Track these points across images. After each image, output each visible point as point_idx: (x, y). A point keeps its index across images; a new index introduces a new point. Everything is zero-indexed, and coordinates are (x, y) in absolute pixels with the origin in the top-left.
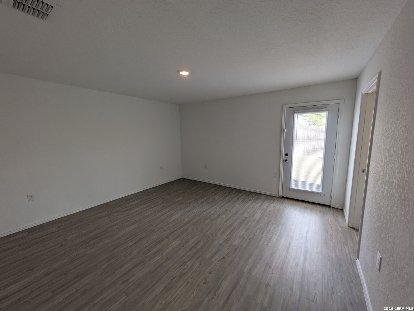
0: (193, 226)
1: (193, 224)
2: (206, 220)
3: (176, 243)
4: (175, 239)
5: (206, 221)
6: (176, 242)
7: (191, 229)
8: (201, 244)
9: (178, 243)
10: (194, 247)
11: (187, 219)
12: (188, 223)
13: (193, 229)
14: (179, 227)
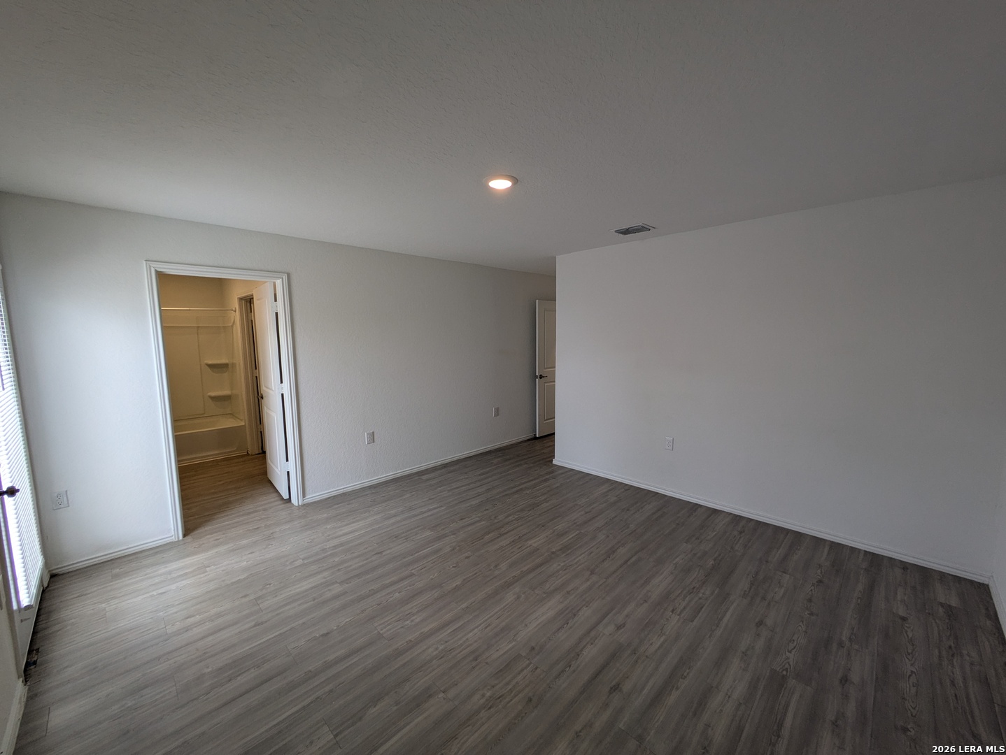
0: (497, 573)
1: (495, 577)
2: (457, 588)
3: (534, 543)
4: (537, 550)
5: (458, 582)
6: (535, 545)
7: (504, 566)
8: (487, 537)
9: (530, 543)
10: (501, 535)
11: (510, 597)
12: (508, 585)
13: (496, 566)
14: (531, 575)
